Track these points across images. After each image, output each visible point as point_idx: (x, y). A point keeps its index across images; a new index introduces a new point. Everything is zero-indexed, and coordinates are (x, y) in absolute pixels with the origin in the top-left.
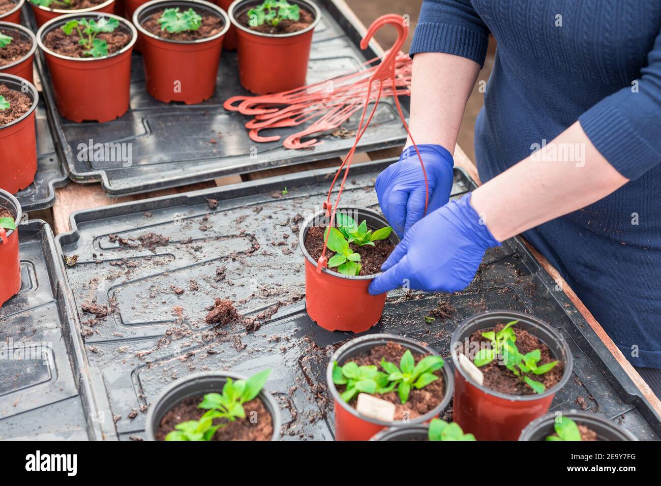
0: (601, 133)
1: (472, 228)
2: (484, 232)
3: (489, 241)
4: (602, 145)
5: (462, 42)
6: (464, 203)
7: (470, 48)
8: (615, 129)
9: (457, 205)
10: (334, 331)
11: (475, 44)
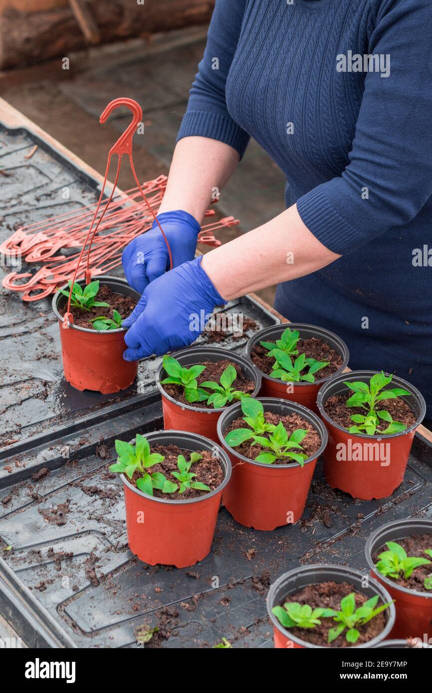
0: (309, 210)
1: (201, 286)
2: (212, 290)
3: (215, 299)
4: (308, 220)
5: (220, 127)
6: (196, 265)
7: (227, 134)
8: (319, 207)
9: (190, 266)
10: (84, 391)
11: (232, 131)
